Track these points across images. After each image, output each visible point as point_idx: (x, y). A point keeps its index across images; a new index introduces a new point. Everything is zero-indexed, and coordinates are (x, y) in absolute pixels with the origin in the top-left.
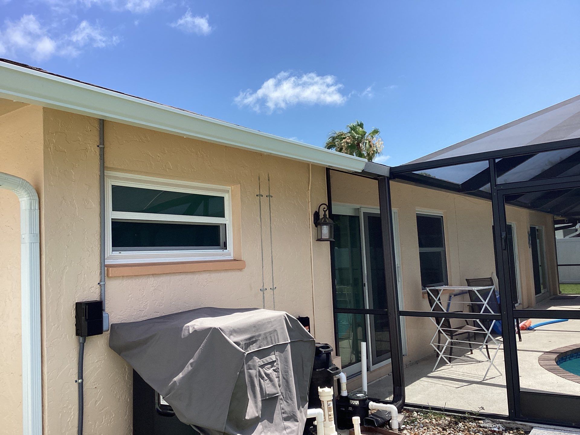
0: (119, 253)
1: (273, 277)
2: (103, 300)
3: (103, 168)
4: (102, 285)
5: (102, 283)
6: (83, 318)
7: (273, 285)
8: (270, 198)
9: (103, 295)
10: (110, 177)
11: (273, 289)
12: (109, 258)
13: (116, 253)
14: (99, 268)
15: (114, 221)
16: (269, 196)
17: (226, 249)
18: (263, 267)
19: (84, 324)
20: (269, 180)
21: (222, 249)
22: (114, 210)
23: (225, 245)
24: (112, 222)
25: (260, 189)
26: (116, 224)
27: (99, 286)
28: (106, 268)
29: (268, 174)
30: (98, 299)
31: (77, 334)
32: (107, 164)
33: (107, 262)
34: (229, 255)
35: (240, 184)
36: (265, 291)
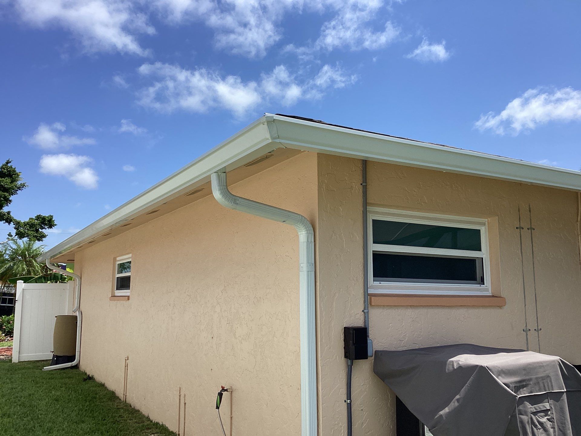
0: (379, 283)
1: (537, 317)
2: (367, 327)
3: (365, 204)
4: (366, 313)
5: (366, 311)
6: (351, 342)
7: (538, 326)
8: (531, 231)
9: (367, 322)
10: (370, 212)
11: (538, 330)
12: (372, 287)
13: (377, 283)
14: (363, 296)
15: (375, 252)
16: (531, 229)
17: (484, 284)
18: (525, 305)
19: (352, 348)
20: (530, 211)
21: (479, 284)
22: (375, 242)
23: (481, 279)
24: (373, 254)
25: (520, 221)
26: (377, 256)
27: (363, 313)
28: (369, 297)
29: (529, 206)
30: (363, 326)
31: (346, 357)
32: (369, 201)
33: (370, 291)
34: (487, 290)
35: (498, 216)
36: (528, 332)
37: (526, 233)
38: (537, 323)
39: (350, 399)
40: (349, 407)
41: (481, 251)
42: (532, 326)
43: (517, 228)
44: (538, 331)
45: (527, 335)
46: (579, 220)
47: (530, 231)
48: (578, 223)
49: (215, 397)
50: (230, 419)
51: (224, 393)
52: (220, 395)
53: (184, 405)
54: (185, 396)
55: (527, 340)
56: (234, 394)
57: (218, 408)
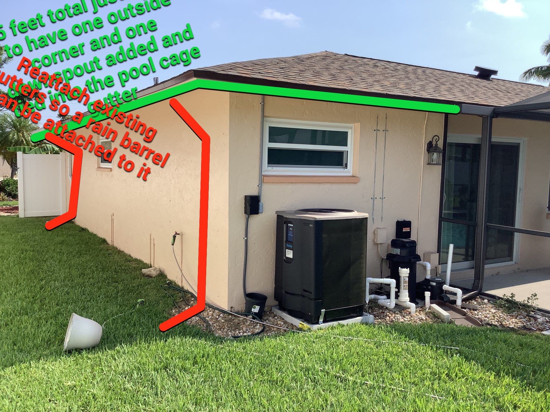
0: (272, 168)
1: (383, 190)
2: (260, 195)
3: (263, 116)
4: (260, 187)
6: (248, 204)
7: (383, 196)
8: (386, 132)
9: (260, 192)
10: (266, 121)
12: (265, 171)
13: (270, 168)
14: (258, 177)
16: (386, 130)
17: (347, 168)
18: (375, 182)
19: (249, 208)
20: (386, 118)
21: (345, 168)
22: (269, 142)
23: (346, 165)
24: (268, 149)
25: (377, 126)
26: (270, 150)
27: (258, 187)
28: (262, 177)
29: (386, 114)
30: (257, 195)
31: (245, 213)
32: (266, 114)
33: (263, 173)
34: (349, 172)
35: (361, 122)
36: (375, 200)
37: (381, 134)
38: (383, 194)
39: (247, 237)
40: (246, 241)
41: (347, 146)
42: (378, 195)
43: (374, 130)
44: (382, 199)
45: (374, 201)
46: (425, 123)
47: (384, 132)
48: (425, 126)
49: (172, 238)
50: (181, 251)
51: (177, 236)
52: (174, 237)
53: (153, 245)
54: (154, 239)
55: (373, 204)
56: (183, 236)
57: (173, 245)
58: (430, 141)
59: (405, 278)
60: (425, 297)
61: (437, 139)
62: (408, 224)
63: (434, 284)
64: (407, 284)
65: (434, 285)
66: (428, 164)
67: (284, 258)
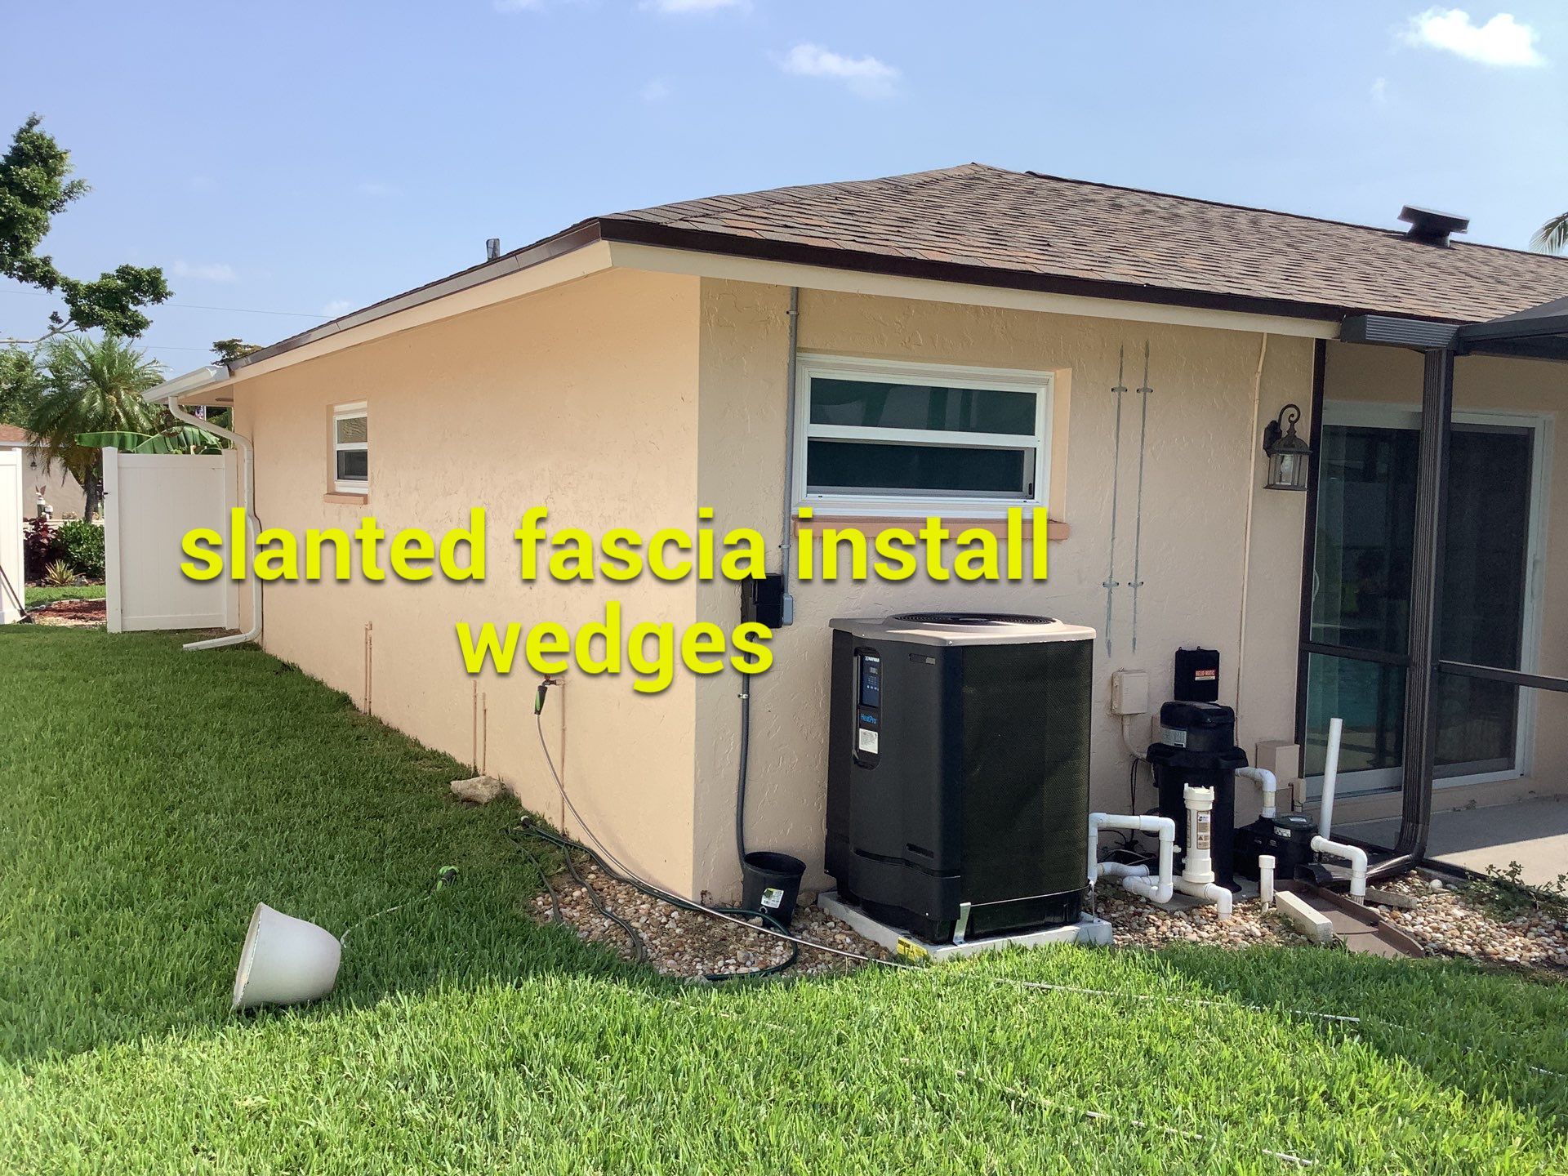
0: (819, 496)
1: (1137, 561)
2: (785, 573)
3: (796, 349)
4: (784, 550)
5: (784, 547)
6: (751, 599)
7: (1136, 578)
8: (1145, 396)
9: (785, 564)
10: (806, 364)
11: (1135, 585)
12: (800, 505)
13: (814, 497)
14: (782, 521)
15: (812, 440)
16: (1145, 390)
17: (1033, 498)
18: (1113, 539)
19: (752, 608)
20: (1147, 355)
21: (1027, 498)
22: (812, 422)
23: (1030, 488)
24: (809, 443)
25: (1121, 376)
26: (814, 445)
27: (779, 550)
28: (792, 521)
29: (1147, 346)
30: (778, 573)
32: (802, 344)
33: (797, 512)
35: (1073, 366)
36: (1114, 588)
37: (1132, 400)
38: (1136, 571)
39: (748, 693)
40: (746, 705)
41: (1033, 434)
42: (1124, 574)
43: (1113, 390)
45: (1110, 592)
46: (1260, 370)
47: (1142, 394)
48: (1258, 376)
49: (536, 693)
50: (561, 732)
51: (550, 688)
52: (543, 691)
53: (482, 712)
54: (484, 695)
55: (1110, 602)
56: (567, 689)
57: (538, 712)
58: (1273, 422)
59: (1200, 815)
60: (1259, 870)
61: (1292, 415)
62: (1210, 659)
63: (1287, 833)
64: (1209, 833)
65: (1285, 835)
66: (1268, 487)
67: (854, 752)
